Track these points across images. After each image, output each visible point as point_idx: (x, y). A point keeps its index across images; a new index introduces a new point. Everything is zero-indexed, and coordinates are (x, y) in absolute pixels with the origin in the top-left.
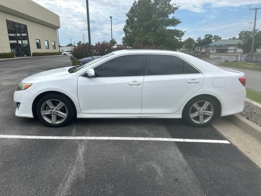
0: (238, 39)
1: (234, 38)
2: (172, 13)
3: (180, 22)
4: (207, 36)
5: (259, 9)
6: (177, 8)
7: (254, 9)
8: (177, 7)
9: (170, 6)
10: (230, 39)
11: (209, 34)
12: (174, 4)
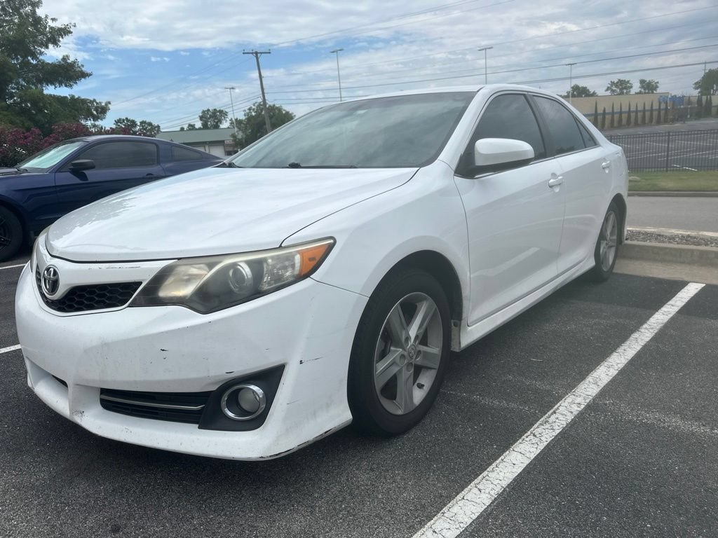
0: (200, 129)
1: (192, 127)
2: (51, 46)
3: (84, 75)
4: (121, 123)
5: (261, 53)
6: (65, 31)
7: (252, 53)
8: (65, 28)
9: (37, 21)
10: (182, 129)
11: (127, 118)
12: (50, 17)
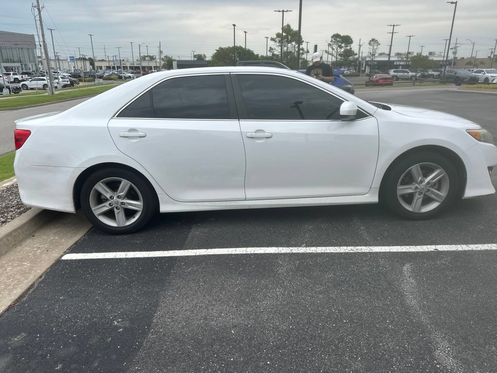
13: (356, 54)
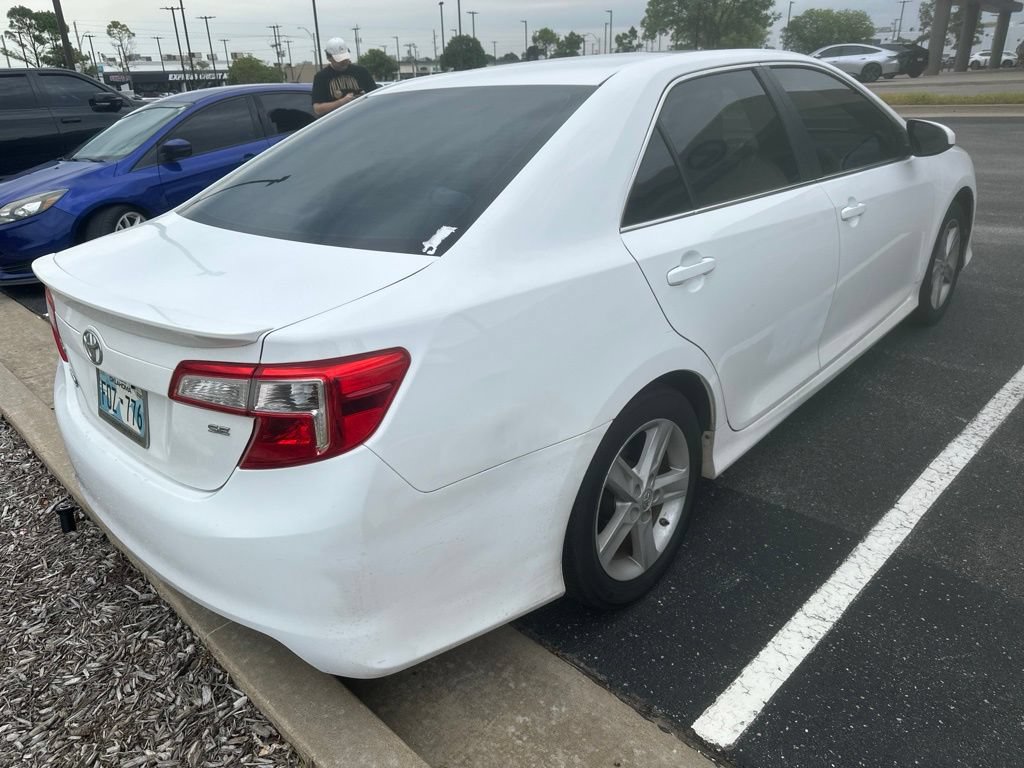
13: (87, 58)
